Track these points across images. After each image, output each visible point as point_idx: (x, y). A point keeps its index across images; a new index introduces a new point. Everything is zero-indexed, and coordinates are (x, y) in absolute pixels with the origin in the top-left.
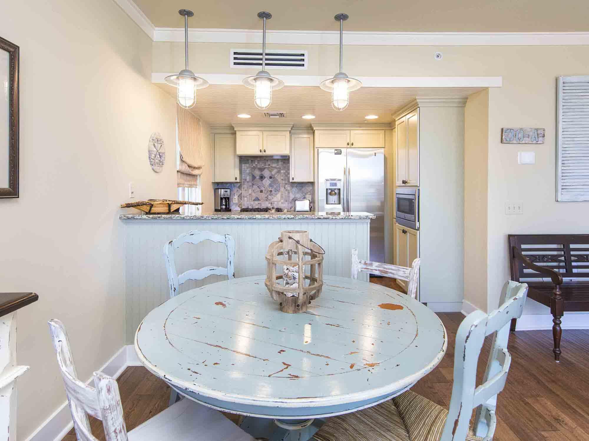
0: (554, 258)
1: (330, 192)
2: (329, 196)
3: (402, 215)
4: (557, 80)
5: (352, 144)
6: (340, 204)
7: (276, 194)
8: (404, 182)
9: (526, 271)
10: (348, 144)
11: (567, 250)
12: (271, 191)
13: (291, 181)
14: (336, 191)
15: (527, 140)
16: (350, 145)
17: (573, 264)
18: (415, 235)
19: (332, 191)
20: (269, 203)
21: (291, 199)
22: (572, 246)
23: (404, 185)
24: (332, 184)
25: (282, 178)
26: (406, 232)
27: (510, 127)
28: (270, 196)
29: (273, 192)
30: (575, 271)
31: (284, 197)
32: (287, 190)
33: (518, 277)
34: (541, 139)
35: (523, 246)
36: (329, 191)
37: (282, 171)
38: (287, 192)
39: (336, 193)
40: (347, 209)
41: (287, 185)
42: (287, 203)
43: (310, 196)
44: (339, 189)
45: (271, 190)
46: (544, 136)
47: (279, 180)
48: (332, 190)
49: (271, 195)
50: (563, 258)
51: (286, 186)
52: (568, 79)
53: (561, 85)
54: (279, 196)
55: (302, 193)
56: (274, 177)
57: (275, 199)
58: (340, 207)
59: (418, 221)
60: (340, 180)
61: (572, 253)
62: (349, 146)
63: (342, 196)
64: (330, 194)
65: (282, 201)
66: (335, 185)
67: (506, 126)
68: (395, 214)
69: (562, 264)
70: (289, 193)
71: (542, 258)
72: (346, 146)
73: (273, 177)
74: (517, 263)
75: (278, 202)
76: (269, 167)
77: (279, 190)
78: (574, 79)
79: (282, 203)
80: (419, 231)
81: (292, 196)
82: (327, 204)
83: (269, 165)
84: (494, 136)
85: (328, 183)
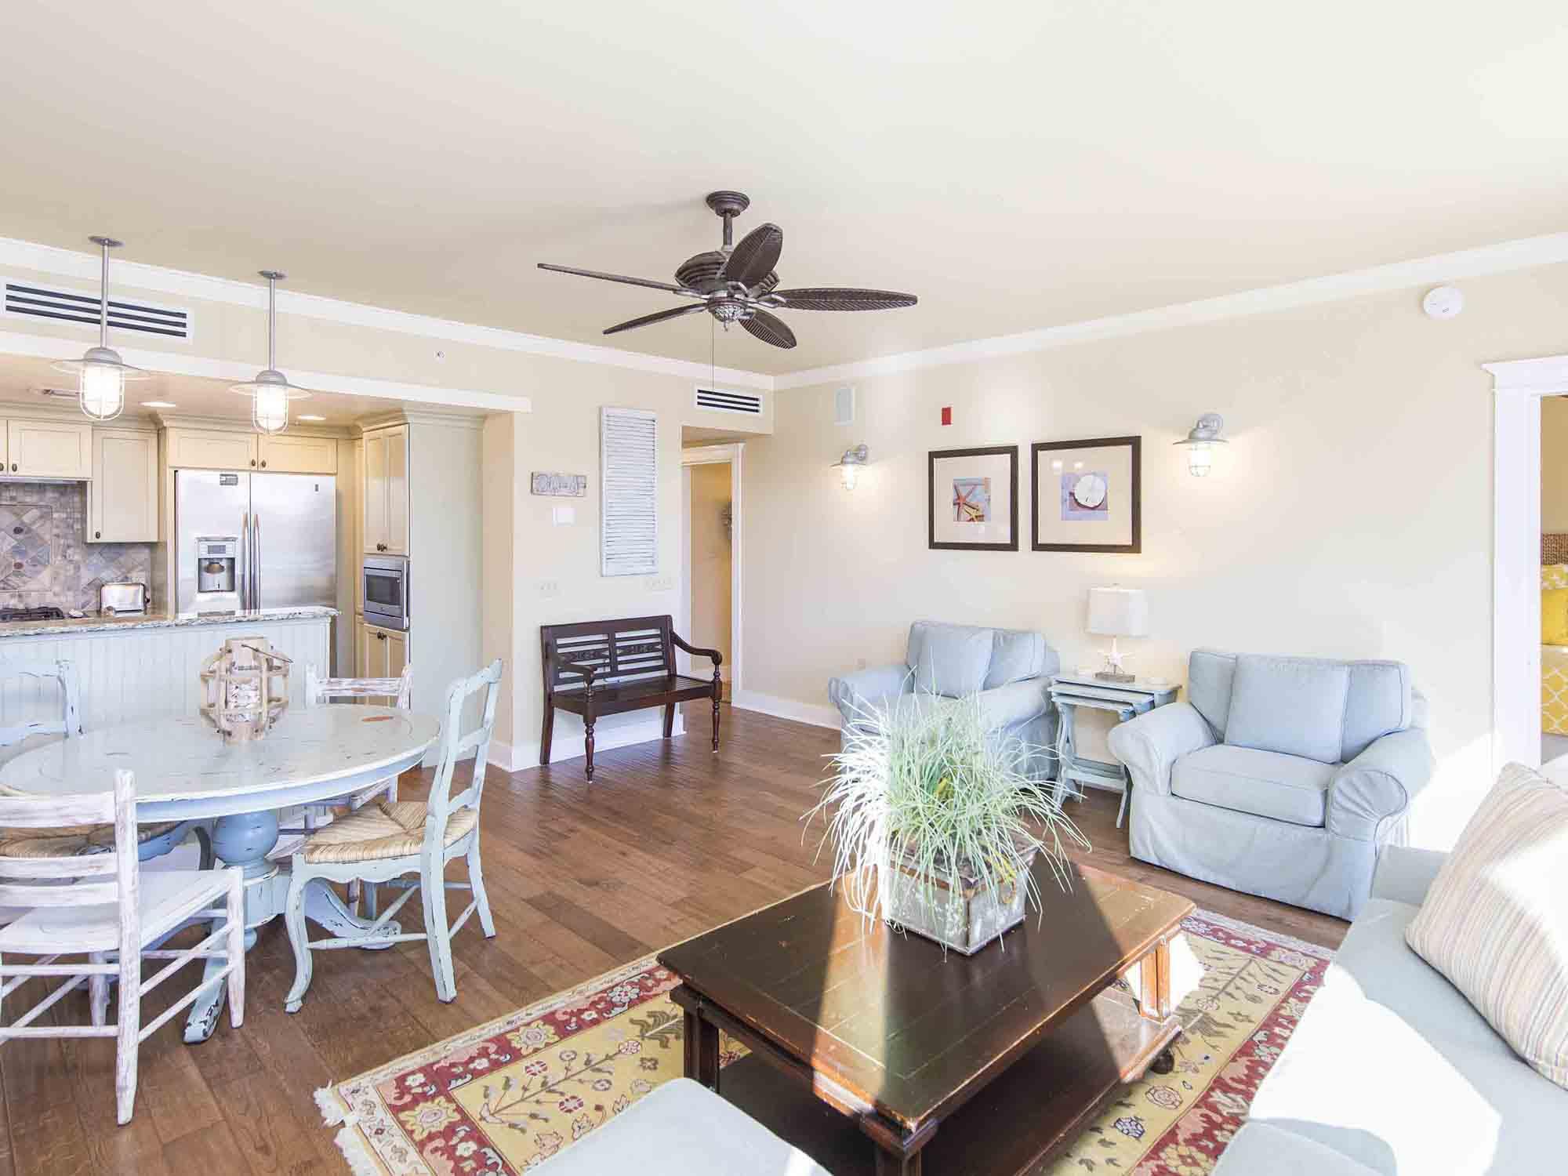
0: (597, 654)
1: (207, 567)
2: (206, 575)
3: (375, 606)
4: (600, 409)
5: (264, 464)
6: (232, 589)
7: (38, 572)
8: (381, 548)
9: (562, 675)
10: (253, 464)
11: (612, 641)
12: (19, 566)
13: (91, 538)
14: (224, 563)
15: (564, 491)
16: (258, 465)
17: (619, 659)
18: (400, 640)
19: (211, 564)
20: (12, 596)
21: (84, 581)
22: (618, 636)
23: (380, 552)
24: (211, 550)
25: (56, 531)
26: (385, 636)
27: (543, 471)
28: (13, 578)
29: (26, 568)
30: (621, 668)
31: (62, 577)
32: (71, 561)
33: (552, 683)
34: (581, 490)
35: (560, 641)
36: (206, 563)
37: (55, 515)
38: (71, 567)
39: (222, 568)
40: (251, 601)
41: (72, 549)
42: (70, 593)
43: (144, 573)
44: (232, 560)
45: (18, 561)
46: (585, 487)
47: (47, 537)
48: (212, 562)
49: (17, 574)
50: (607, 653)
51: (70, 552)
52: (611, 411)
53: (604, 418)
54: (45, 576)
55: (119, 568)
56: (30, 530)
57: (32, 585)
58: (235, 596)
59: (408, 615)
60: (234, 539)
61: (618, 644)
62: (255, 468)
63: (238, 572)
64: (208, 570)
65: (57, 589)
66: (222, 549)
67: (536, 470)
68: (360, 607)
69: (608, 661)
70: (77, 568)
71: (583, 656)
72: (247, 466)
73: (25, 529)
74: (551, 664)
75: (42, 592)
76: (14, 503)
77: (48, 561)
78: (618, 412)
79: (55, 594)
80: (408, 634)
81: (86, 576)
82: (200, 591)
83: (12, 498)
84: (521, 485)
85: (204, 546)
